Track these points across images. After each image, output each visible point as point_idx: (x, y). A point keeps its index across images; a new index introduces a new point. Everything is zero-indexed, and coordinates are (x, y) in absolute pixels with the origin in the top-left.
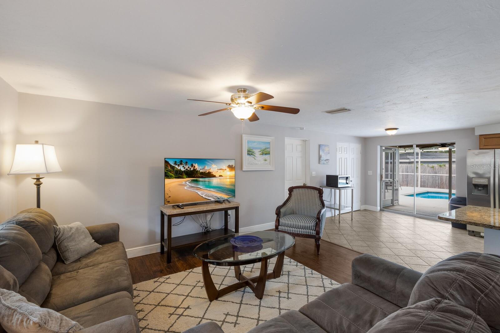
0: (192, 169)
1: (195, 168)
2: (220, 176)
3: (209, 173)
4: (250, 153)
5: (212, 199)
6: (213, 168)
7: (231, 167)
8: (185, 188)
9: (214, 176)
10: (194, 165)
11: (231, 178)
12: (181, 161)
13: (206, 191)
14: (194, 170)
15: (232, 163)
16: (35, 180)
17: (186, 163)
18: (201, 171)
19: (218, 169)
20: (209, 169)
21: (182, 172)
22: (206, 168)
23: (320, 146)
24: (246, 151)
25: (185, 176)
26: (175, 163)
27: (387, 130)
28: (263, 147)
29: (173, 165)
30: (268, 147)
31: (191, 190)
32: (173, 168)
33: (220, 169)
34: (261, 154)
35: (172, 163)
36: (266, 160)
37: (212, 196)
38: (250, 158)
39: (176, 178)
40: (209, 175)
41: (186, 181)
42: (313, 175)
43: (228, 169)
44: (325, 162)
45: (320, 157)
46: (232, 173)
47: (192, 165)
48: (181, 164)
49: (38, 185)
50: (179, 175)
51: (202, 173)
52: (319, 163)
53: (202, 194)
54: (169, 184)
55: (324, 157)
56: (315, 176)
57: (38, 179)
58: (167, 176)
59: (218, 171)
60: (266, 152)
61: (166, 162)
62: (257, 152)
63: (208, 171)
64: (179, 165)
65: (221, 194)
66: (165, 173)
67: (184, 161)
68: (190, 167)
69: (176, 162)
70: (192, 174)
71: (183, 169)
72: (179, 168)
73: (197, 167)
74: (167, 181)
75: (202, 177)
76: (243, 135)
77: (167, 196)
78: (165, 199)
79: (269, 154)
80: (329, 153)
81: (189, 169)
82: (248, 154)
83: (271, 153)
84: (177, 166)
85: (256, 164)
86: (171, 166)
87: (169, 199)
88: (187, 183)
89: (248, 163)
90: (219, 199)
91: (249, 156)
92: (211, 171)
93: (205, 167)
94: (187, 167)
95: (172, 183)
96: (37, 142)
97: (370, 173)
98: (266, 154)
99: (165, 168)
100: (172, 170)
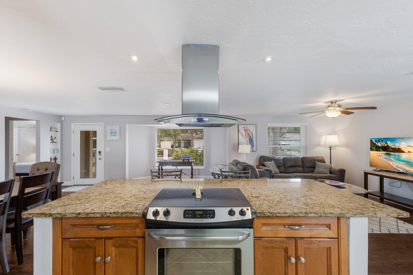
0: (386, 145)
1: (388, 145)
2: (409, 152)
3: (399, 149)
5: (402, 171)
6: (402, 145)
8: (381, 158)
9: (403, 152)
10: (387, 142)
12: (379, 140)
13: (396, 163)
14: (388, 146)
17: (382, 141)
18: (392, 147)
19: (407, 146)
20: (399, 145)
21: (380, 147)
22: (396, 145)
25: (381, 150)
26: (376, 141)
31: (386, 160)
32: (375, 144)
33: (409, 146)
35: (374, 141)
37: (401, 168)
39: (376, 151)
40: (399, 150)
41: (382, 153)
47: (386, 143)
48: (379, 141)
49: (331, 150)
50: (378, 149)
51: (393, 149)
53: (393, 165)
54: (372, 154)
57: (331, 147)
58: (371, 149)
59: (407, 147)
61: (371, 141)
63: (398, 148)
64: (378, 142)
65: (410, 168)
66: (371, 147)
67: (381, 140)
68: (385, 144)
70: (386, 149)
71: (380, 145)
72: (378, 144)
73: (390, 144)
74: (372, 152)
75: (393, 152)
77: (371, 161)
78: (370, 164)
81: (384, 145)
84: (376, 143)
86: (373, 143)
87: (372, 164)
88: (383, 155)
90: (408, 172)
92: (400, 147)
93: (395, 144)
94: (382, 144)
95: (374, 154)
99: (371, 144)
100: (374, 145)
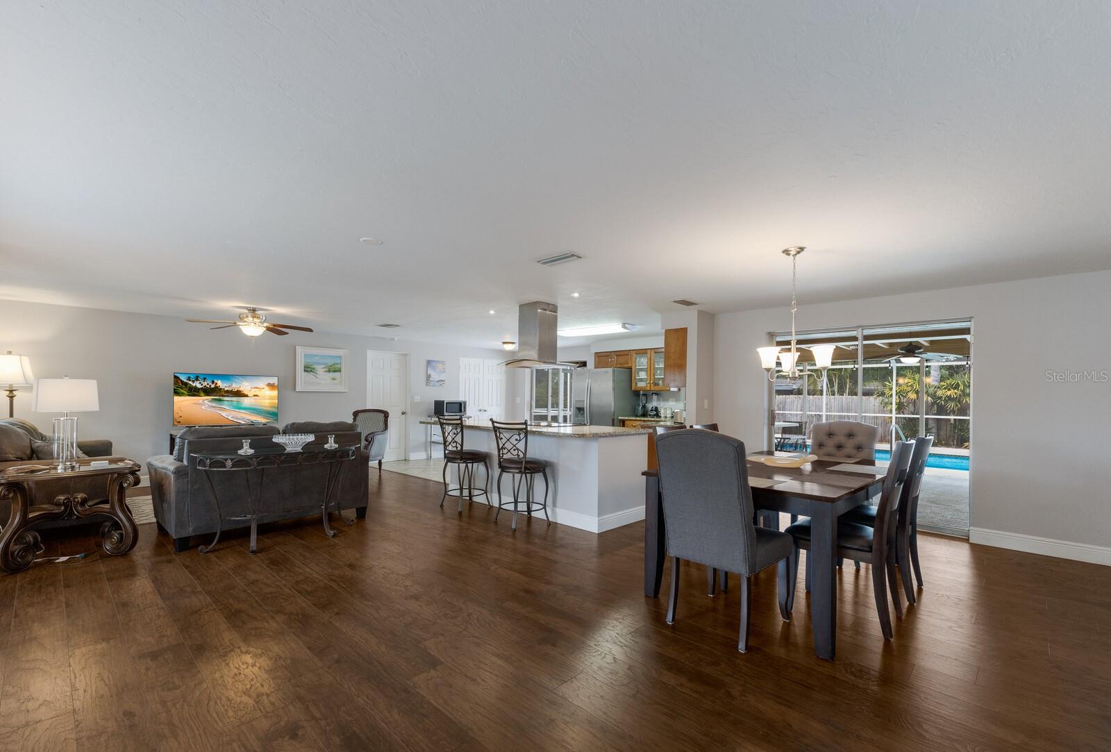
0: (213, 386)
1: (218, 385)
2: (254, 396)
3: (239, 391)
4: (309, 369)
5: (242, 422)
6: (245, 386)
7: (271, 386)
8: (203, 407)
9: (246, 396)
10: (216, 381)
11: (271, 398)
12: (197, 377)
13: (234, 413)
14: (216, 387)
15: (274, 380)
16: (8, 392)
17: (205, 379)
18: (226, 389)
20: (239, 387)
21: (199, 389)
22: (234, 386)
23: (429, 362)
24: (301, 365)
25: (202, 394)
26: (189, 379)
27: (504, 343)
28: (331, 362)
29: (185, 381)
30: (339, 362)
31: (212, 410)
32: (186, 384)
33: (255, 388)
34: (326, 371)
35: (183, 378)
36: (334, 379)
37: (241, 419)
38: (310, 376)
39: (189, 395)
40: (238, 394)
41: (204, 400)
42: (415, 401)
43: (267, 388)
44: (438, 384)
45: (428, 377)
46: (275, 393)
47: (213, 382)
48: (197, 380)
49: (11, 398)
50: (194, 392)
51: (227, 391)
52: (427, 385)
53: (227, 415)
54: (179, 402)
55: (435, 376)
56: (419, 401)
57: (11, 391)
58: (176, 393)
59: (252, 389)
60: (334, 369)
61: (175, 377)
62: (320, 369)
63: (236, 390)
64: (193, 381)
66: (175, 389)
67: (202, 377)
68: (210, 384)
69: (189, 377)
70: (212, 392)
71: (199, 386)
72: (194, 385)
73: (220, 383)
74: (177, 399)
75: (227, 396)
76: (297, 347)
77: (176, 416)
78: (173, 420)
79: (340, 371)
80: (444, 372)
81: (208, 386)
82: (305, 371)
83: (343, 370)
84: (190, 383)
85: (319, 384)
86: (182, 382)
87: (178, 420)
88: (206, 402)
89: (303, 381)
90: (252, 423)
91: (307, 373)
92: (241, 389)
93: (232, 384)
94: (205, 384)
95: (184, 404)
96: (10, 353)
97: (518, 400)
98: (334, 371)
99: (175, 384)
100: (184, 386)
